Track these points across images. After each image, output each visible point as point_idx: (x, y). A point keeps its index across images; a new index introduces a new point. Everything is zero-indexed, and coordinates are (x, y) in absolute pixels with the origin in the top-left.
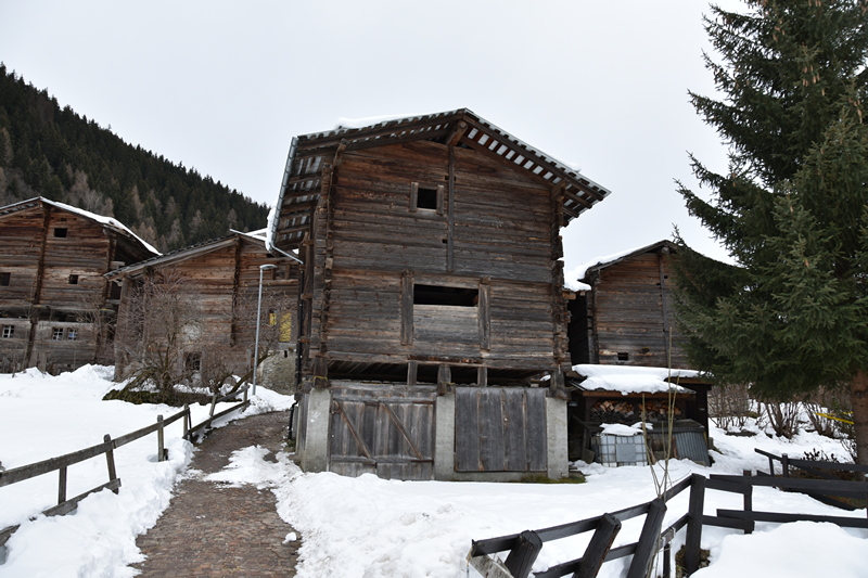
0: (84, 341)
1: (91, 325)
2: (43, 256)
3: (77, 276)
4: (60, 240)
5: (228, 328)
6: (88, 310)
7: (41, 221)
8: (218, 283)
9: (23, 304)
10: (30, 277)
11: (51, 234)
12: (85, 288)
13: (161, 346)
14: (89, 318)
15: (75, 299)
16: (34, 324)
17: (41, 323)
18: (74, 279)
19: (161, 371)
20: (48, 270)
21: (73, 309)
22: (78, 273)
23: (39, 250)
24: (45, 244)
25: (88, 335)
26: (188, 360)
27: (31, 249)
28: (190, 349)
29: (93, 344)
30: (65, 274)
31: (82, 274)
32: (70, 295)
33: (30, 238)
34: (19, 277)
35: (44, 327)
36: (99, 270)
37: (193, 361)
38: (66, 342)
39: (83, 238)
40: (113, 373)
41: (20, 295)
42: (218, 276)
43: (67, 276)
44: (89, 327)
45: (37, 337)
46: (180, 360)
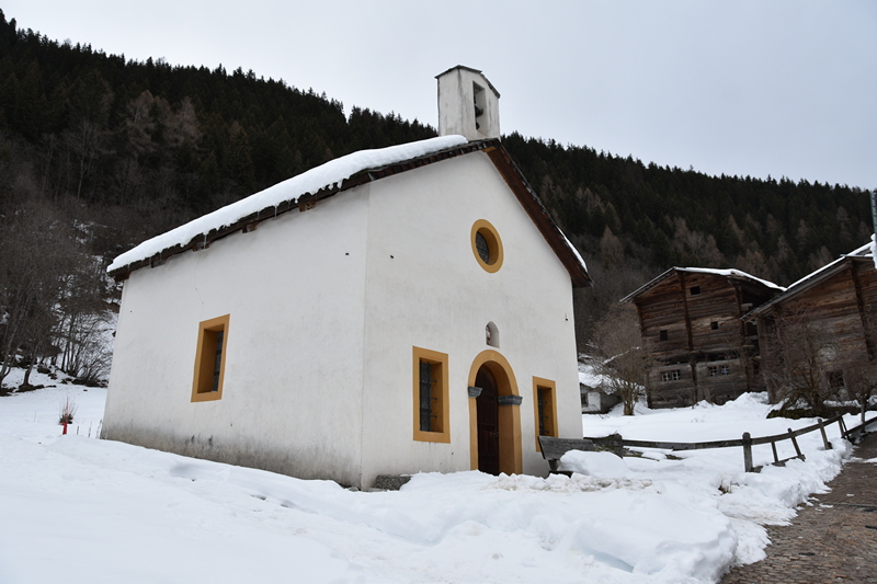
0: (736, 374)
1: (738, 360)
2: (687, 312)
3: (716, 323)
4: (696, 297)
5: (862, 344)
6: (733, 348)
7: (678, 285)
8: (842, 305)
9: (682, 352)
10: (681, 330)
11: (688, 294)
12: (725, 330)
13: (804, 369)
14: (734, 354)
15: (720, 341)
16: (693, 366)
17: (698, 365)
18: (715, 325)
19: (809, 391)
20: (693, 322)
21: (720, 349)
22: (717, 319)
23: (682, 308)
24: (686, 302)
25: (737, 369)
26: (831, 378)
27: (677, 308)
28: (830, 368)
29: (743, 376)
30: (707, 322)
31: (720, 320)
32: (715, 339)
33: (674, 300)
34: (673, 332)
35: (701, 367)
36: (733, 314)
37: (836, 379)
38: (721, 378)
39: (713, 291)
40: (767, 398)
41: (678, 345)
42: (840, 299)
43: (709, 324)
44: (737, 362)
45: (698, 376)
46: (824, 379)
